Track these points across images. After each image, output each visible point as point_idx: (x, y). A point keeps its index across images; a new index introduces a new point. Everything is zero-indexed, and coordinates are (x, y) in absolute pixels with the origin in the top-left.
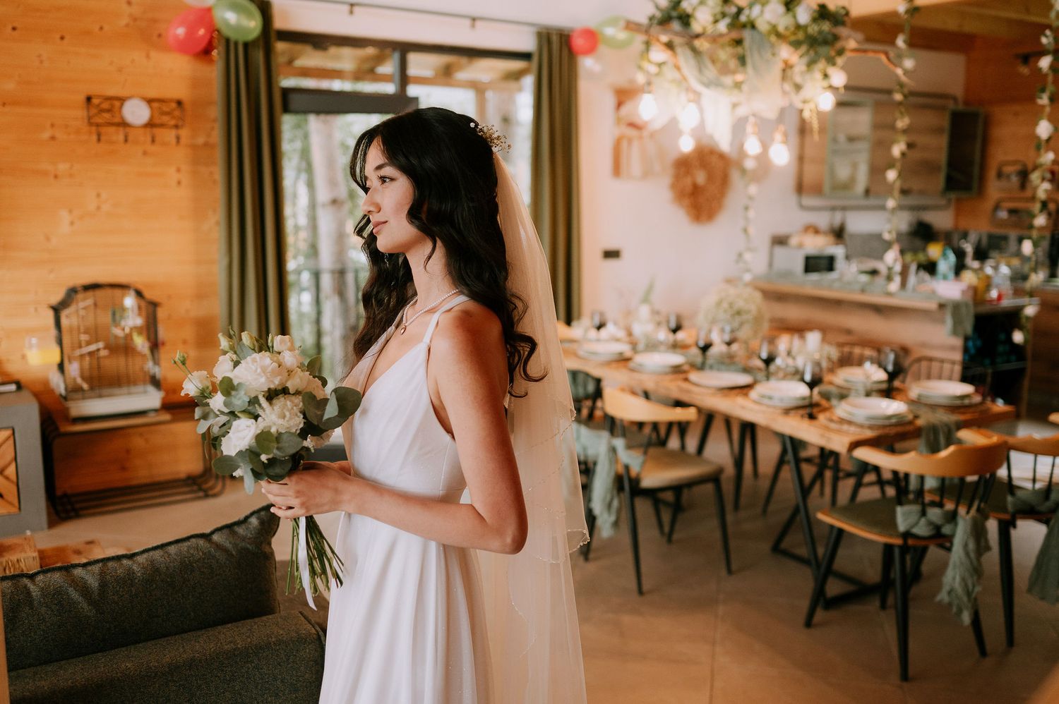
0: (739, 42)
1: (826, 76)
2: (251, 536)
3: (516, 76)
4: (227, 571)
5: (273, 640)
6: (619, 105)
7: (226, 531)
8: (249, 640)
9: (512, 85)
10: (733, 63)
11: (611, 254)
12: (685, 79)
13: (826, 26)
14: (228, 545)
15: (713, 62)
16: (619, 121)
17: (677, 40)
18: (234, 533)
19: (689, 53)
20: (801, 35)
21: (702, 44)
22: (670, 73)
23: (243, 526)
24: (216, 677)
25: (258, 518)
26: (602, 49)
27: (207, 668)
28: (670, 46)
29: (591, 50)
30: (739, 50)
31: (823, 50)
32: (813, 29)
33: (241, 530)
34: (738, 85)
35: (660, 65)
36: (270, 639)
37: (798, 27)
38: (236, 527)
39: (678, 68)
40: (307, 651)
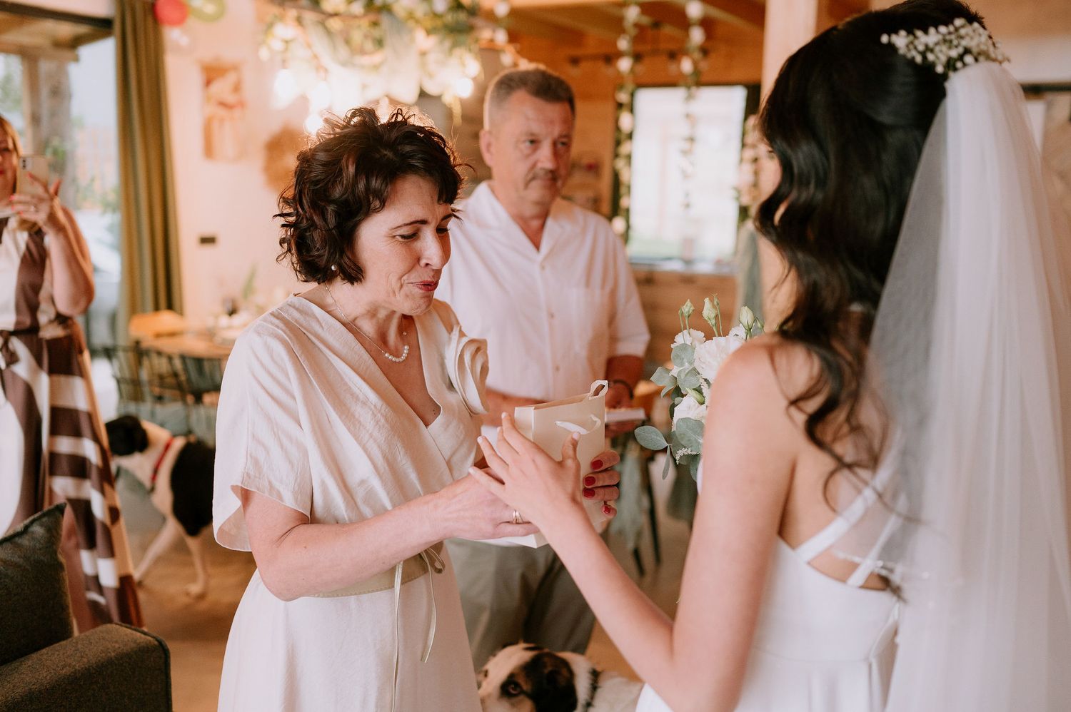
0: (375, 24)
1: (463, 65)
2: (41, 546)
3: (75, 43)
4: (26, 588)
5: (113, 654)
6: (208, 83)
7: (8, 545)
8: (85, 660)
9: (66, 54)
10: (369, 45)
11: (207, 240)
12: (316, 56)
13: (462, 16)
14: (16, 559)
15: (347, 42)
16: (208, 99)
17: (309, 16)
18: (19, 546)
19: (320, 30)
20: (439, 23)
21: (335, 24)
22: (299, 51)
23: (26, 537)
24: (61, 706)
25: (42, 525)
26: (191, 22)
27: (49, 699)
28: (299, 20)
29: (179, 21)
30: (376, 33)
31: (462, 38)
32: (449, 18)
33: (25, 541)
34: (376, 67)
35: (287, 42)
36: (109, 654)
37: (436, 15)
38: (17, 539)
39: (309, 46)
40: (152, 659)
